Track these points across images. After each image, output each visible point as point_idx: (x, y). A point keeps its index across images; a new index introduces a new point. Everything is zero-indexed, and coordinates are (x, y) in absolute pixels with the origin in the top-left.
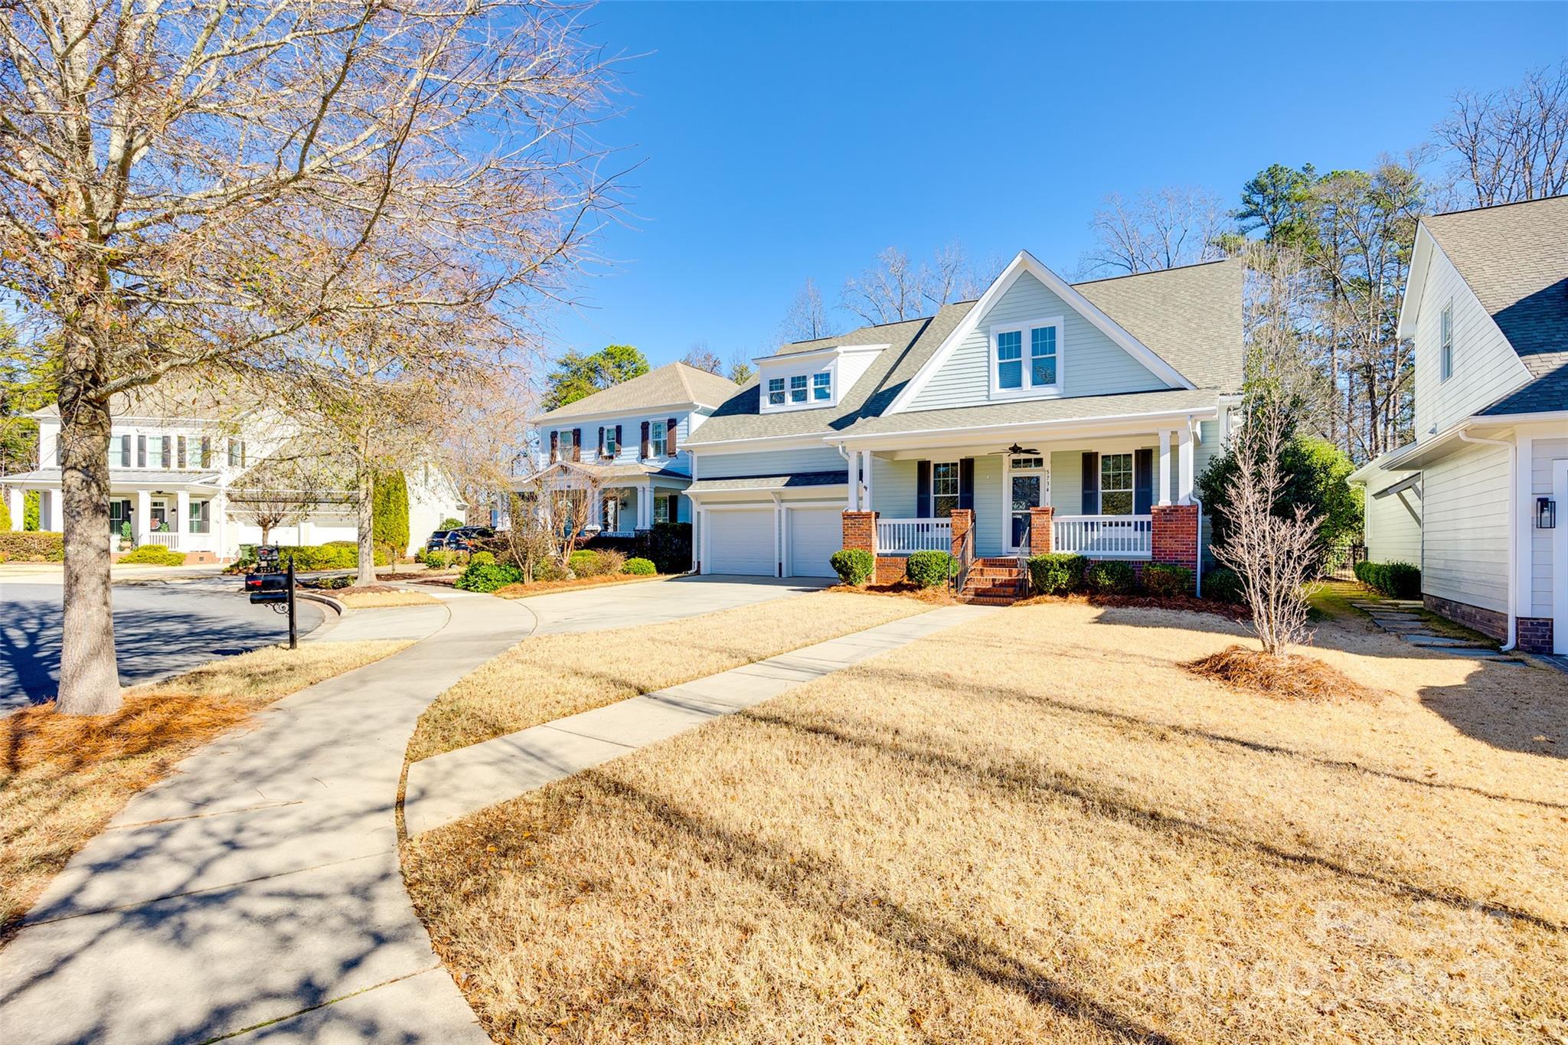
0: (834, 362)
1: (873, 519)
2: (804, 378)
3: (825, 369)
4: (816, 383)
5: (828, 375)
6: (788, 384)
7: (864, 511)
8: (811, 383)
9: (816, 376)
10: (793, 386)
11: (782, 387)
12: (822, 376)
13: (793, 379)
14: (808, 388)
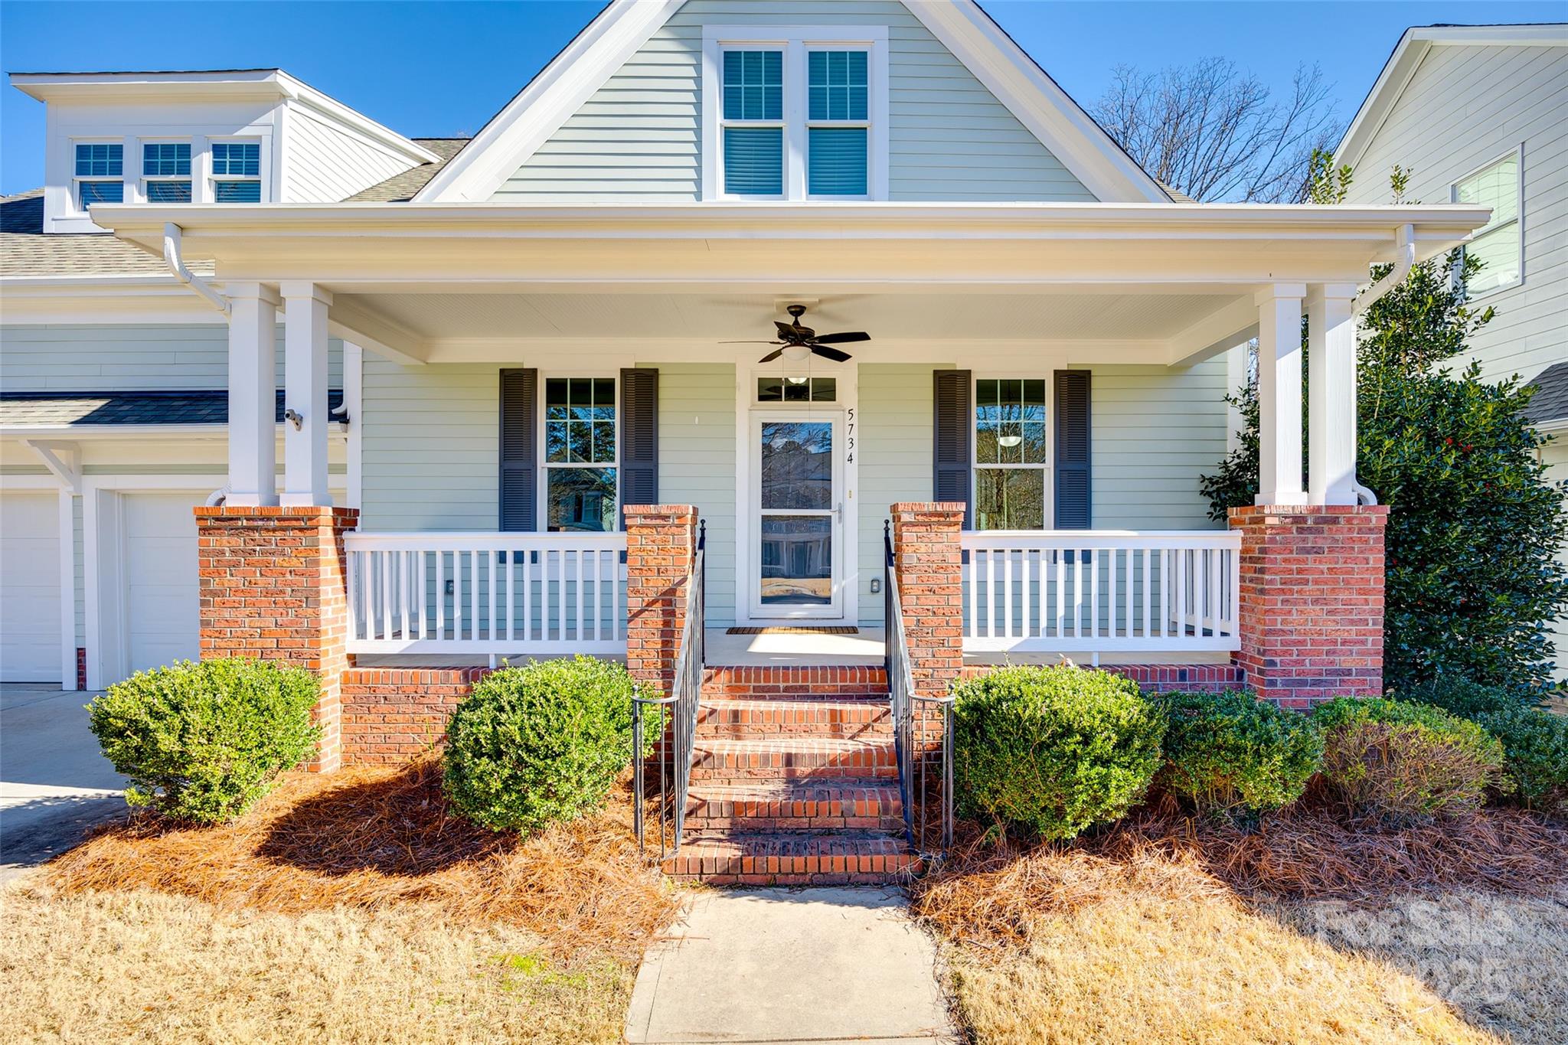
0: (270, 117)
1: (326, 534)
2: (185, 150)
3: (244, 134)
4: (218, 168)
5: (254, 150)
6: (133, 161)
7: (289, 503)
8: (203, 164)
9: (218, 150)
10: (149, 169)
11: (117, 169)
12: (236, 150)
13: (150, 150)
14: (193, 177)
